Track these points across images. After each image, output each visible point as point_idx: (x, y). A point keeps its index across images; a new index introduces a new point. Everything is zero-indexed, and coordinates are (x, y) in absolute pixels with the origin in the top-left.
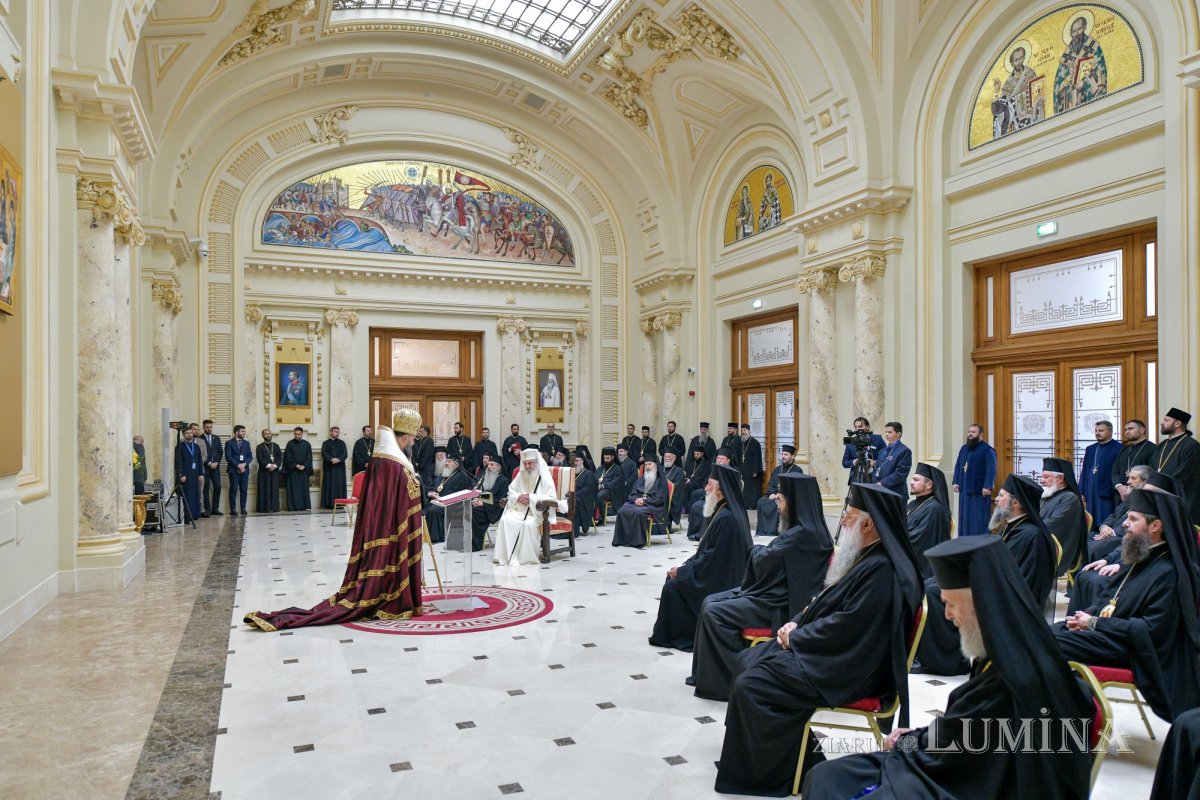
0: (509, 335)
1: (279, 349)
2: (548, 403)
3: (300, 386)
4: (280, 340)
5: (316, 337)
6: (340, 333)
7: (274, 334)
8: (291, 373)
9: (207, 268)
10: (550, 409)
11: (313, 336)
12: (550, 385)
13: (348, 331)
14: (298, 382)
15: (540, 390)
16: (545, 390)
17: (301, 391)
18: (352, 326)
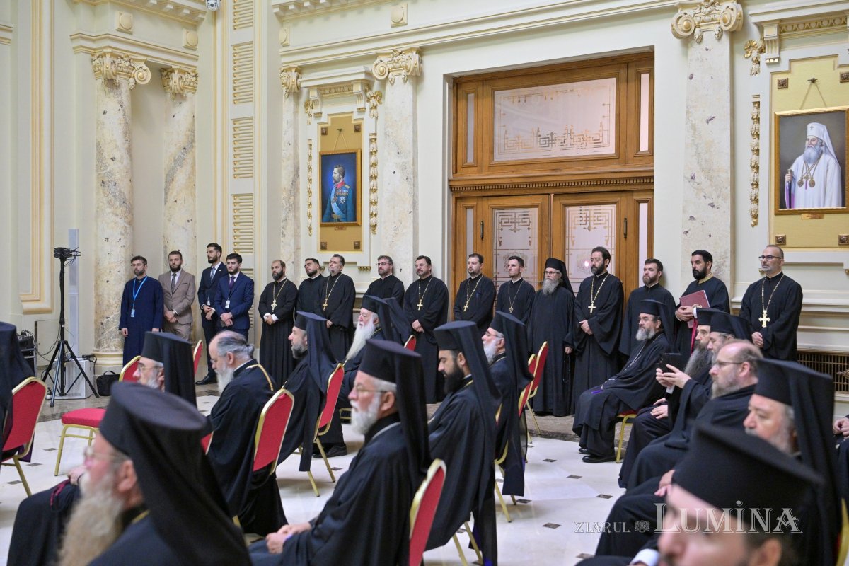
0: (704, 45)
1: (324, 132)
2: (804, 198)
3: (345, 191)
4: (325, 119)
5: (368, 105)
6: (398, 93)
7: (317, 109)
8: (336, 170)
9: (230, 24)
10: (817, 214)
11: (362, 104)
12: (810, 152)
13: (409, 88)
14: (343, 183)
15: (783, 166)
16: (798, 167)
17: (347, 198)
18: (416, 78)
